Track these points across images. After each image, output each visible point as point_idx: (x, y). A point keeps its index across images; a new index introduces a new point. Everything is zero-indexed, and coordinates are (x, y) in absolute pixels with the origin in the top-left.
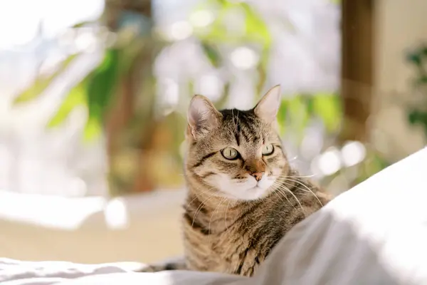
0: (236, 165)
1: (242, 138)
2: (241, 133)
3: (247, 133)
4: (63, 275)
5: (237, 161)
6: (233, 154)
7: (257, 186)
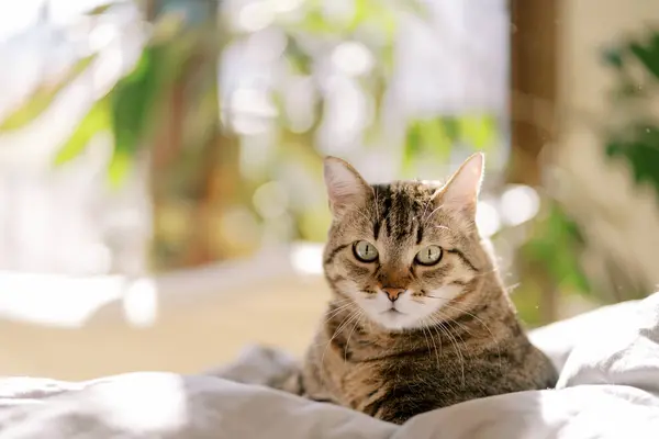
0: (367, 271)
1: (383, 229)
2: (384, 222)
3: (393, 223)
4: (38, 395)
5: (371, 267)
6: (371, 254)
7: (393, 309)
